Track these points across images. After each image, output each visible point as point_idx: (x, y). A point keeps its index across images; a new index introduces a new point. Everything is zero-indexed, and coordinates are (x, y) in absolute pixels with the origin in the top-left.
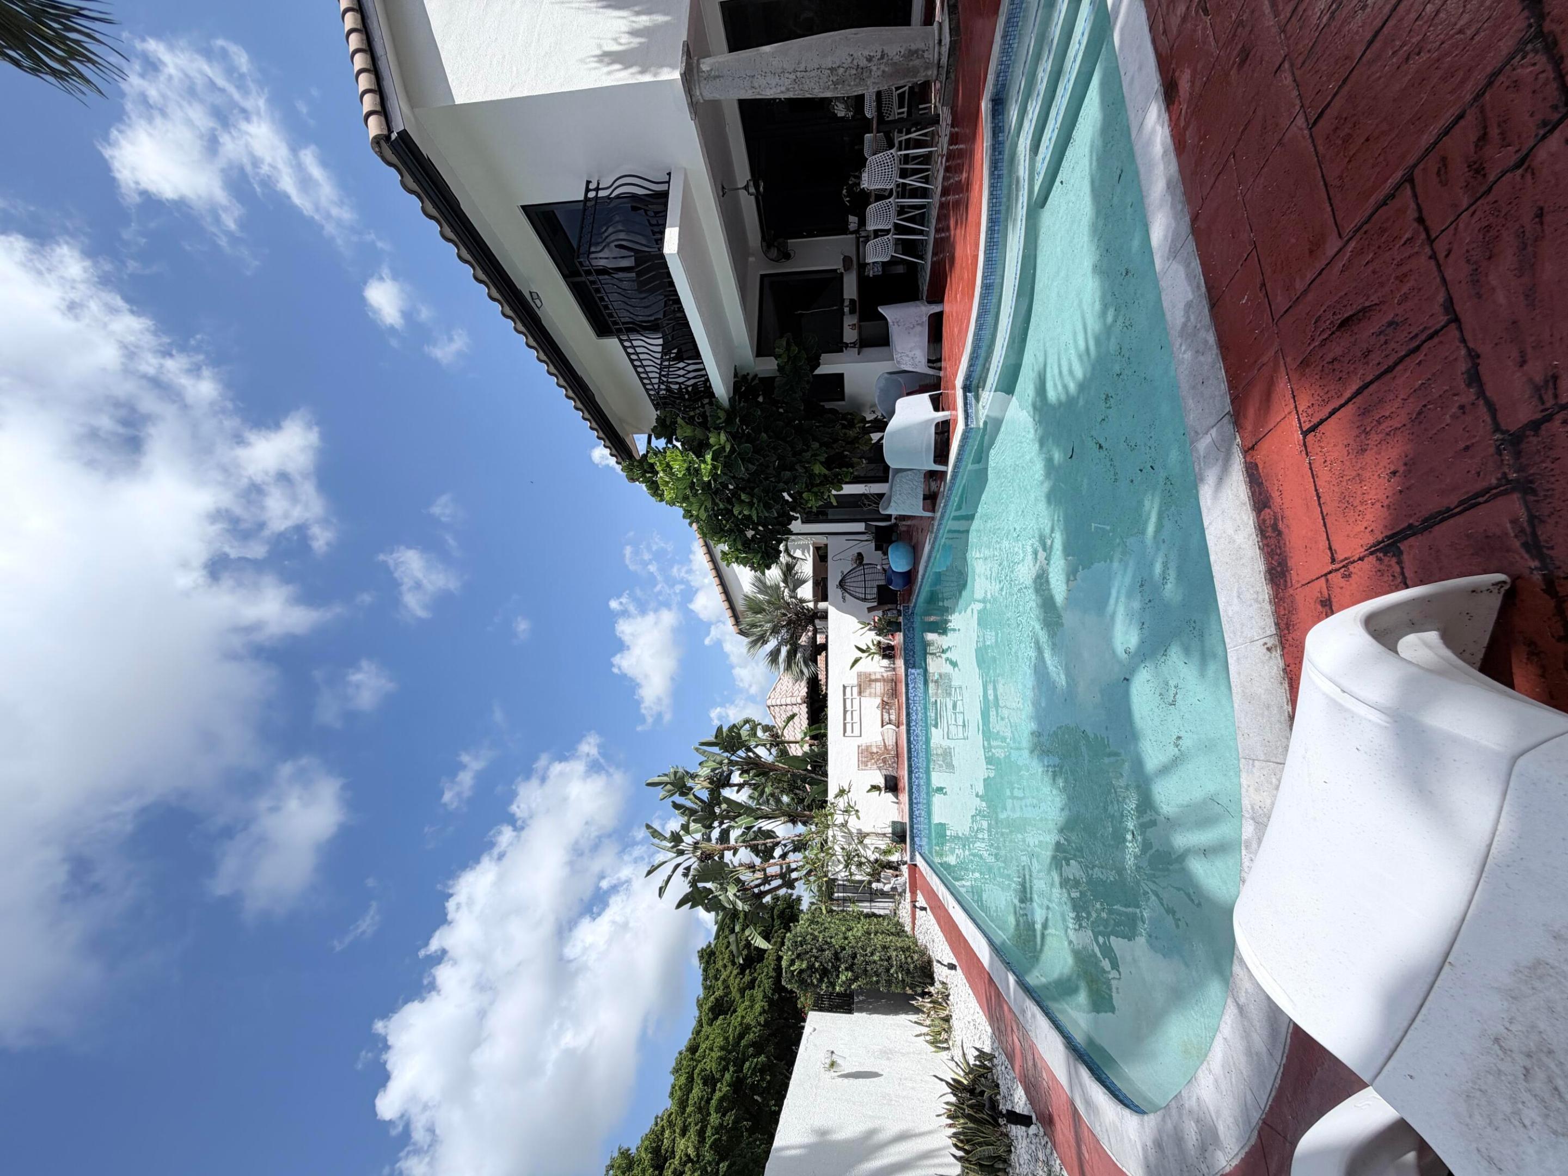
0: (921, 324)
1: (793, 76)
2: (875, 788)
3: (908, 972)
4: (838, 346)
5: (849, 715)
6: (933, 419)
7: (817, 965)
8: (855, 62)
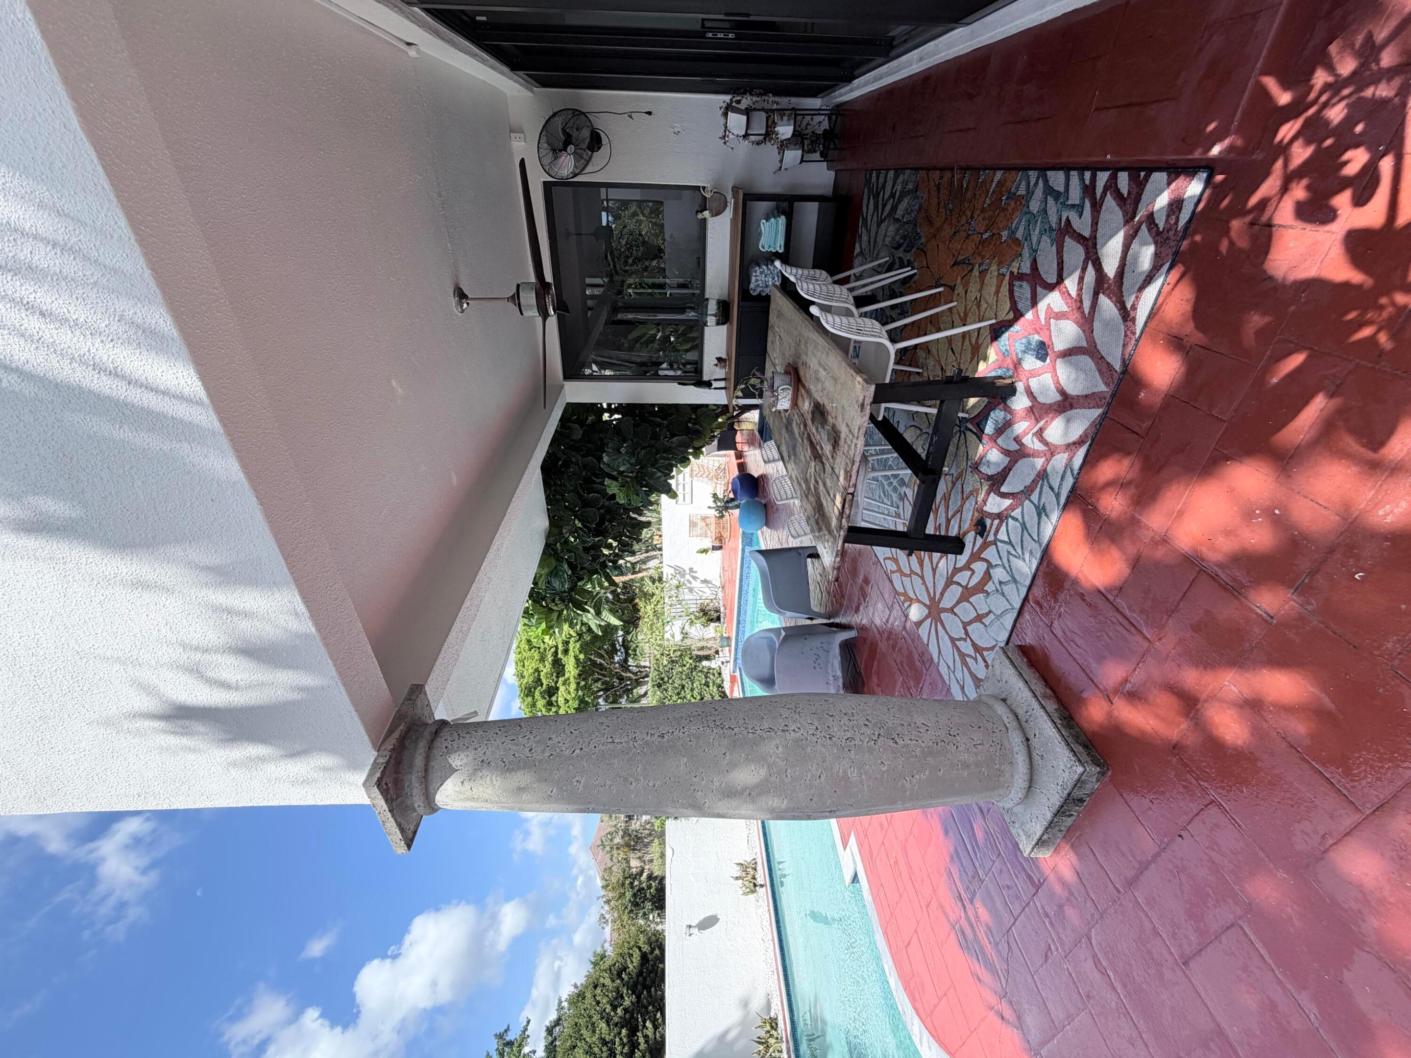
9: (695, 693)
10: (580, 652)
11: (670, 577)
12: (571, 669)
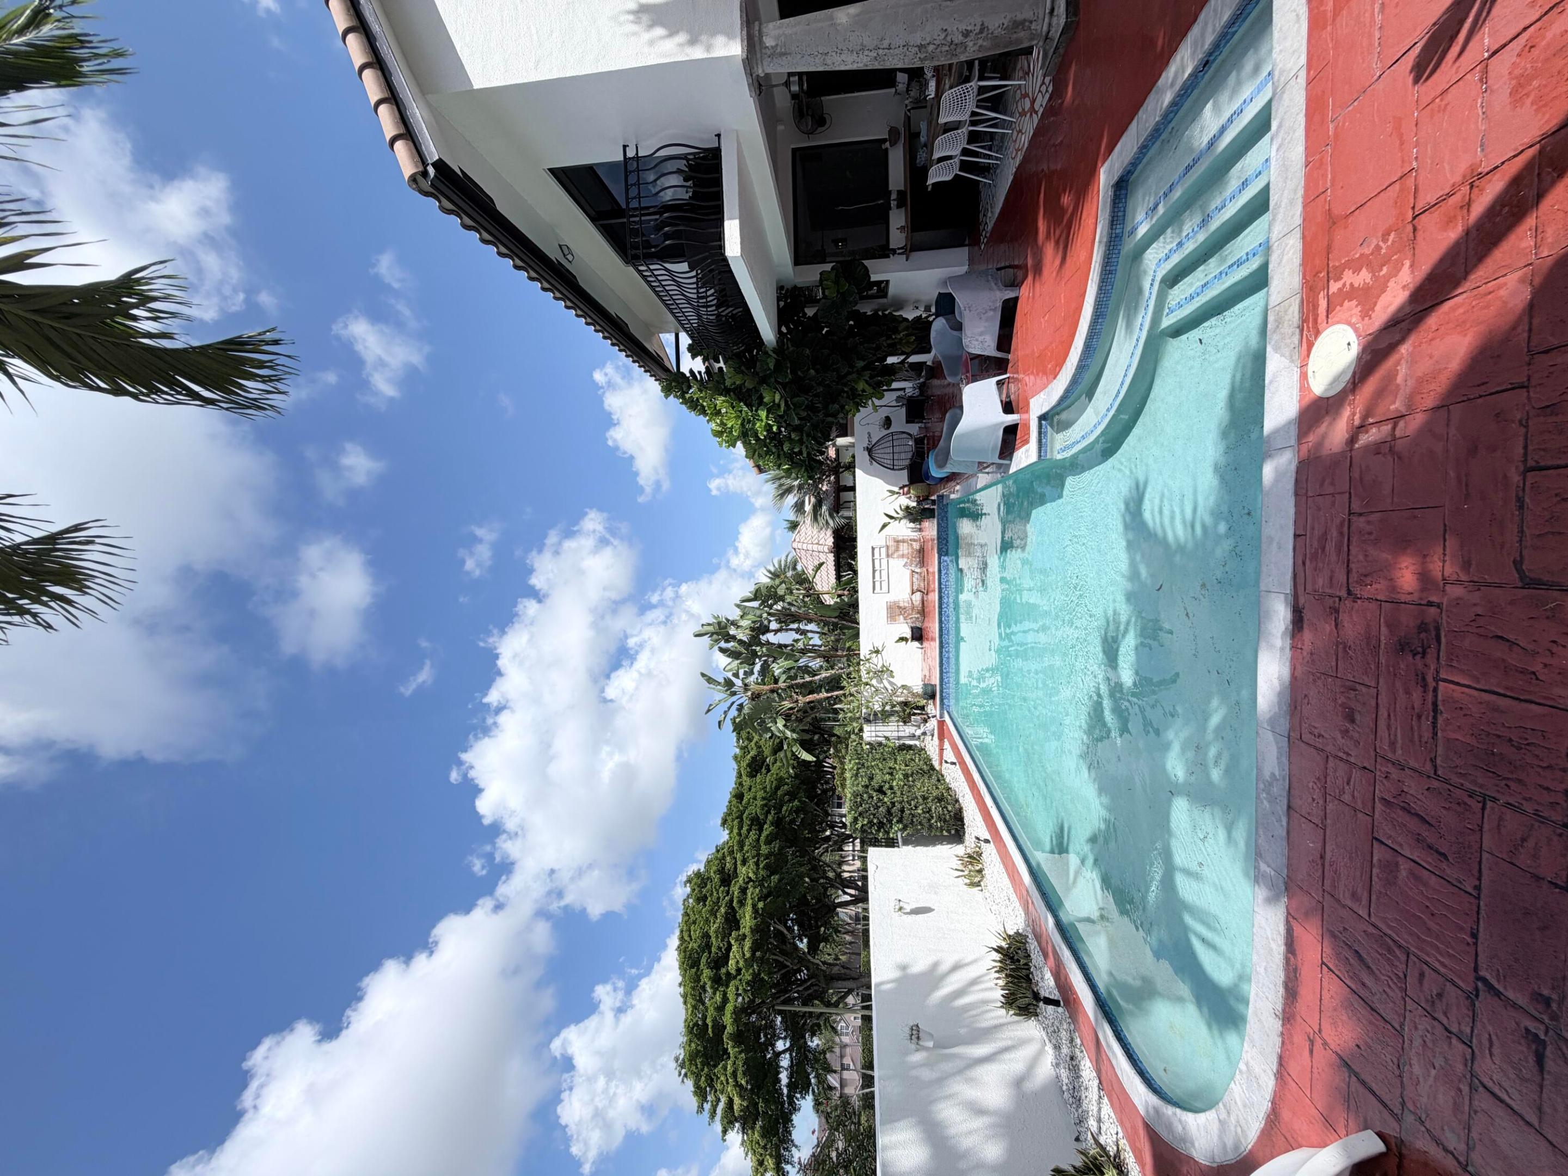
0: (995, 310)
1: (873, 54)
2: (902, 639)
3: (945, 821)
4: (884, 252)
5: (877, 574)
6: (1002, 423)
7: (875, 821)
8: (949, 39)
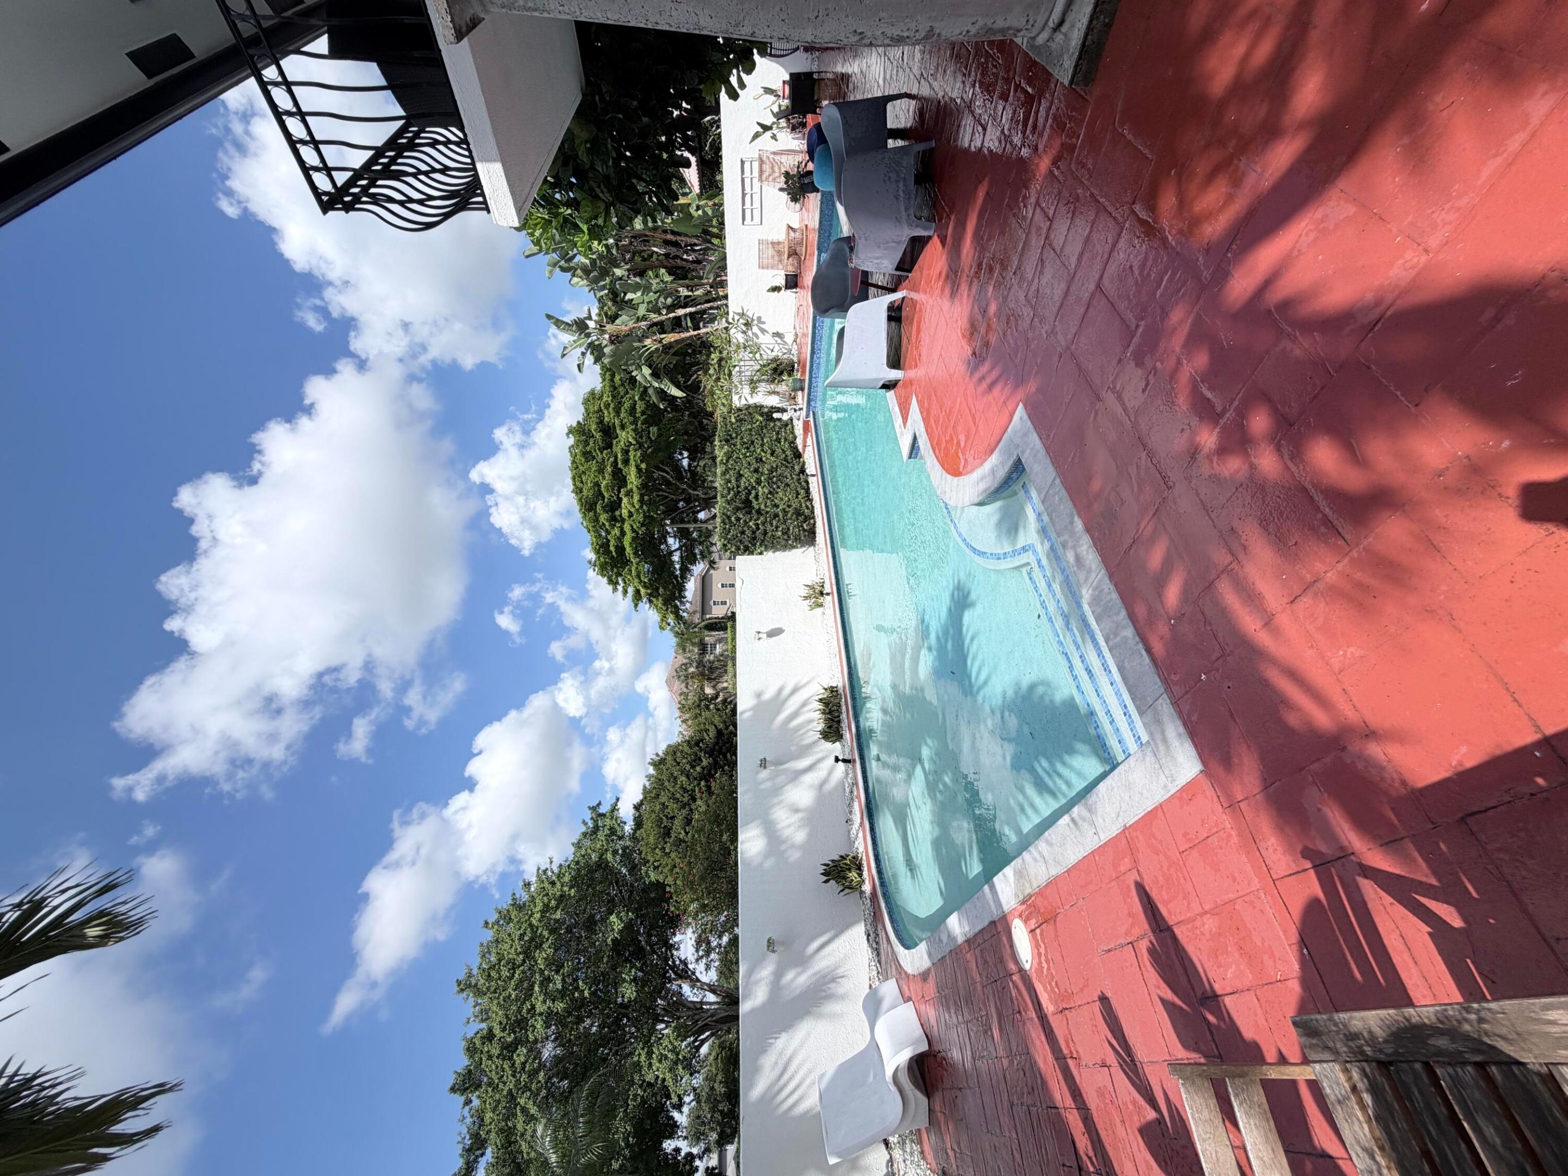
2: (776, 289)
5: (748, 199)
9: (766, 448)
10: (642, 461)
11: (737, 317)
12: (633, 479)
